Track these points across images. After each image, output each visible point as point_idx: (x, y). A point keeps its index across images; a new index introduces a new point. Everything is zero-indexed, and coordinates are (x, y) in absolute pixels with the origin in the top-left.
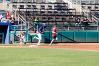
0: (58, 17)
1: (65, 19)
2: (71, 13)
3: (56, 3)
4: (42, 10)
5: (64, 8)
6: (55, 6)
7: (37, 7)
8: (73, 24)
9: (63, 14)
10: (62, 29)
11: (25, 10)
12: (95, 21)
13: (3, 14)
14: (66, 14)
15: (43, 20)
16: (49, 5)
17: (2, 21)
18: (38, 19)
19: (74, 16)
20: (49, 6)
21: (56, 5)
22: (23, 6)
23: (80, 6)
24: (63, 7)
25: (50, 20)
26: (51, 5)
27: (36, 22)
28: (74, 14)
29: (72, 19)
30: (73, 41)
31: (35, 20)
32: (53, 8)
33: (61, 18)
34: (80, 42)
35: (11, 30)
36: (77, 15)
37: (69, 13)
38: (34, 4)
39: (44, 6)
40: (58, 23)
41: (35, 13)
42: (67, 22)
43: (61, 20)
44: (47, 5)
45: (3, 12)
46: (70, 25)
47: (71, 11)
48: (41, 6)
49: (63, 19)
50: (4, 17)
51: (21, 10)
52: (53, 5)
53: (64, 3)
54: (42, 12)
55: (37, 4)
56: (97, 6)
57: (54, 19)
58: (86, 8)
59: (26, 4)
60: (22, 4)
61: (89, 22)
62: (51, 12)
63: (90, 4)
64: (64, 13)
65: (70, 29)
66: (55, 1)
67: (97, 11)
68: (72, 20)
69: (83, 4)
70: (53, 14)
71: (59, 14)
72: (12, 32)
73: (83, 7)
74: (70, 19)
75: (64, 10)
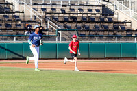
1: (10, 25)
2: (18, 17)
5: (8, 10)
8: (21, 32)
9: (6, 19)
10: (5, 39)
12: (52, 29)
14: (10, 18)
19: (22, 21)
23: (31, 7)
24: (5, 8)
28: (22, 18)
29: (20, 25)
30: (22, 57)
33: (3, 24)
36: (25, 19)
42: (14, 30)
43: (3, 27)
46: (18, 34)
47: (16, 14)
49: (7, 25)
56: (54, 7)
58: (40, 10)
61: (44, 30)
63: (44, 4)
64: (8, 17)
65: (17, 40)
67: (55, 14)
68: (19, 28)
69: (35, 4)
73: (34, 8)
74: (17, 25)
75: (7, 12)
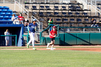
0: (73, 18)
1: (81, 20)
2: (87, 14)
3: (70, 4)
4: (55, 11)
5: (79, 9)
6: (69, 7)
7: (50, 8)
8: (88, 25)
9: (78, 15)
10: (77, 30)
11: (38, 11)
13: (15, 15)
14: (81, 15)
15: (57, 22)
16: (63, 5)
17: (14, 23)
18: (52, 20)
19: (89, 17)
20: (62, 7)
21: (70, 5)
22: (35, 7)
23: (96, 6)
24: (77, 7)
25: (64, 21)
26: (65, 5)
27: (50, 23)
28: (89, 15)
29: (88, 20)
30: (89, 43)
31: (49, 21)
32: (67, 8)
33: (76, 19)
34: (96, 45)
35: (24, 32)
36: (92, 16)
37: (84, 13)
38: (47, 5)
39: (57, 7)
40: (73, 25)
41: (49, 15)
42: (83, 23)
43: (75, 21)
44: (61, 5)
45: (15, 13)
46: (86, 26)
47: (85, 12)
48: (55, 7)
49: (78, 20)
50: (16, 19)
51: (34, 11)
52: (67, 6)
53: (78, 4)
54: (55, 13)
55: (51, 5)
57: (69, 20)
59: (39, 5)
60: (34, 5)
62: (65, 13)
65: (85, 30)
66: (69, 2)
68: (87, 22)
69: (99, 4)
70: (67, 14)
71: (73, 15)
72: (25, 34)
73: (98, 7)
74: (85, 20)
75: (78, 10)
